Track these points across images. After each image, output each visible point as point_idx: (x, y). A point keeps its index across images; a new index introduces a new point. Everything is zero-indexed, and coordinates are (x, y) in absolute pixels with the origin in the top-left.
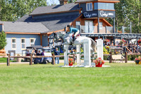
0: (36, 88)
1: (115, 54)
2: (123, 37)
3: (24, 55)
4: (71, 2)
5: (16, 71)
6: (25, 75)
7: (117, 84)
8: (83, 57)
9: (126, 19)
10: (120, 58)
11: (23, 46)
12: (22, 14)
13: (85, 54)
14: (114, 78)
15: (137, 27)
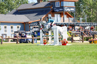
0: (21, 60)
1: (76, 36)
2: (80, 25)
3: (13, 37)
4: (45, 1)
5: (7, 48)
6: (14, 51)
7: (77, 57)
8: (53, 38)
9: (83, 13)
10: (79, 39)
11: (12, 31)
12: (11, 9)
13: (54, 37)
14: (74, 53)
15: (90, 18)
